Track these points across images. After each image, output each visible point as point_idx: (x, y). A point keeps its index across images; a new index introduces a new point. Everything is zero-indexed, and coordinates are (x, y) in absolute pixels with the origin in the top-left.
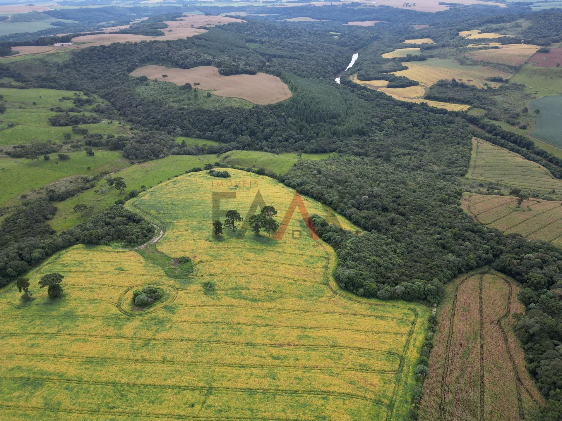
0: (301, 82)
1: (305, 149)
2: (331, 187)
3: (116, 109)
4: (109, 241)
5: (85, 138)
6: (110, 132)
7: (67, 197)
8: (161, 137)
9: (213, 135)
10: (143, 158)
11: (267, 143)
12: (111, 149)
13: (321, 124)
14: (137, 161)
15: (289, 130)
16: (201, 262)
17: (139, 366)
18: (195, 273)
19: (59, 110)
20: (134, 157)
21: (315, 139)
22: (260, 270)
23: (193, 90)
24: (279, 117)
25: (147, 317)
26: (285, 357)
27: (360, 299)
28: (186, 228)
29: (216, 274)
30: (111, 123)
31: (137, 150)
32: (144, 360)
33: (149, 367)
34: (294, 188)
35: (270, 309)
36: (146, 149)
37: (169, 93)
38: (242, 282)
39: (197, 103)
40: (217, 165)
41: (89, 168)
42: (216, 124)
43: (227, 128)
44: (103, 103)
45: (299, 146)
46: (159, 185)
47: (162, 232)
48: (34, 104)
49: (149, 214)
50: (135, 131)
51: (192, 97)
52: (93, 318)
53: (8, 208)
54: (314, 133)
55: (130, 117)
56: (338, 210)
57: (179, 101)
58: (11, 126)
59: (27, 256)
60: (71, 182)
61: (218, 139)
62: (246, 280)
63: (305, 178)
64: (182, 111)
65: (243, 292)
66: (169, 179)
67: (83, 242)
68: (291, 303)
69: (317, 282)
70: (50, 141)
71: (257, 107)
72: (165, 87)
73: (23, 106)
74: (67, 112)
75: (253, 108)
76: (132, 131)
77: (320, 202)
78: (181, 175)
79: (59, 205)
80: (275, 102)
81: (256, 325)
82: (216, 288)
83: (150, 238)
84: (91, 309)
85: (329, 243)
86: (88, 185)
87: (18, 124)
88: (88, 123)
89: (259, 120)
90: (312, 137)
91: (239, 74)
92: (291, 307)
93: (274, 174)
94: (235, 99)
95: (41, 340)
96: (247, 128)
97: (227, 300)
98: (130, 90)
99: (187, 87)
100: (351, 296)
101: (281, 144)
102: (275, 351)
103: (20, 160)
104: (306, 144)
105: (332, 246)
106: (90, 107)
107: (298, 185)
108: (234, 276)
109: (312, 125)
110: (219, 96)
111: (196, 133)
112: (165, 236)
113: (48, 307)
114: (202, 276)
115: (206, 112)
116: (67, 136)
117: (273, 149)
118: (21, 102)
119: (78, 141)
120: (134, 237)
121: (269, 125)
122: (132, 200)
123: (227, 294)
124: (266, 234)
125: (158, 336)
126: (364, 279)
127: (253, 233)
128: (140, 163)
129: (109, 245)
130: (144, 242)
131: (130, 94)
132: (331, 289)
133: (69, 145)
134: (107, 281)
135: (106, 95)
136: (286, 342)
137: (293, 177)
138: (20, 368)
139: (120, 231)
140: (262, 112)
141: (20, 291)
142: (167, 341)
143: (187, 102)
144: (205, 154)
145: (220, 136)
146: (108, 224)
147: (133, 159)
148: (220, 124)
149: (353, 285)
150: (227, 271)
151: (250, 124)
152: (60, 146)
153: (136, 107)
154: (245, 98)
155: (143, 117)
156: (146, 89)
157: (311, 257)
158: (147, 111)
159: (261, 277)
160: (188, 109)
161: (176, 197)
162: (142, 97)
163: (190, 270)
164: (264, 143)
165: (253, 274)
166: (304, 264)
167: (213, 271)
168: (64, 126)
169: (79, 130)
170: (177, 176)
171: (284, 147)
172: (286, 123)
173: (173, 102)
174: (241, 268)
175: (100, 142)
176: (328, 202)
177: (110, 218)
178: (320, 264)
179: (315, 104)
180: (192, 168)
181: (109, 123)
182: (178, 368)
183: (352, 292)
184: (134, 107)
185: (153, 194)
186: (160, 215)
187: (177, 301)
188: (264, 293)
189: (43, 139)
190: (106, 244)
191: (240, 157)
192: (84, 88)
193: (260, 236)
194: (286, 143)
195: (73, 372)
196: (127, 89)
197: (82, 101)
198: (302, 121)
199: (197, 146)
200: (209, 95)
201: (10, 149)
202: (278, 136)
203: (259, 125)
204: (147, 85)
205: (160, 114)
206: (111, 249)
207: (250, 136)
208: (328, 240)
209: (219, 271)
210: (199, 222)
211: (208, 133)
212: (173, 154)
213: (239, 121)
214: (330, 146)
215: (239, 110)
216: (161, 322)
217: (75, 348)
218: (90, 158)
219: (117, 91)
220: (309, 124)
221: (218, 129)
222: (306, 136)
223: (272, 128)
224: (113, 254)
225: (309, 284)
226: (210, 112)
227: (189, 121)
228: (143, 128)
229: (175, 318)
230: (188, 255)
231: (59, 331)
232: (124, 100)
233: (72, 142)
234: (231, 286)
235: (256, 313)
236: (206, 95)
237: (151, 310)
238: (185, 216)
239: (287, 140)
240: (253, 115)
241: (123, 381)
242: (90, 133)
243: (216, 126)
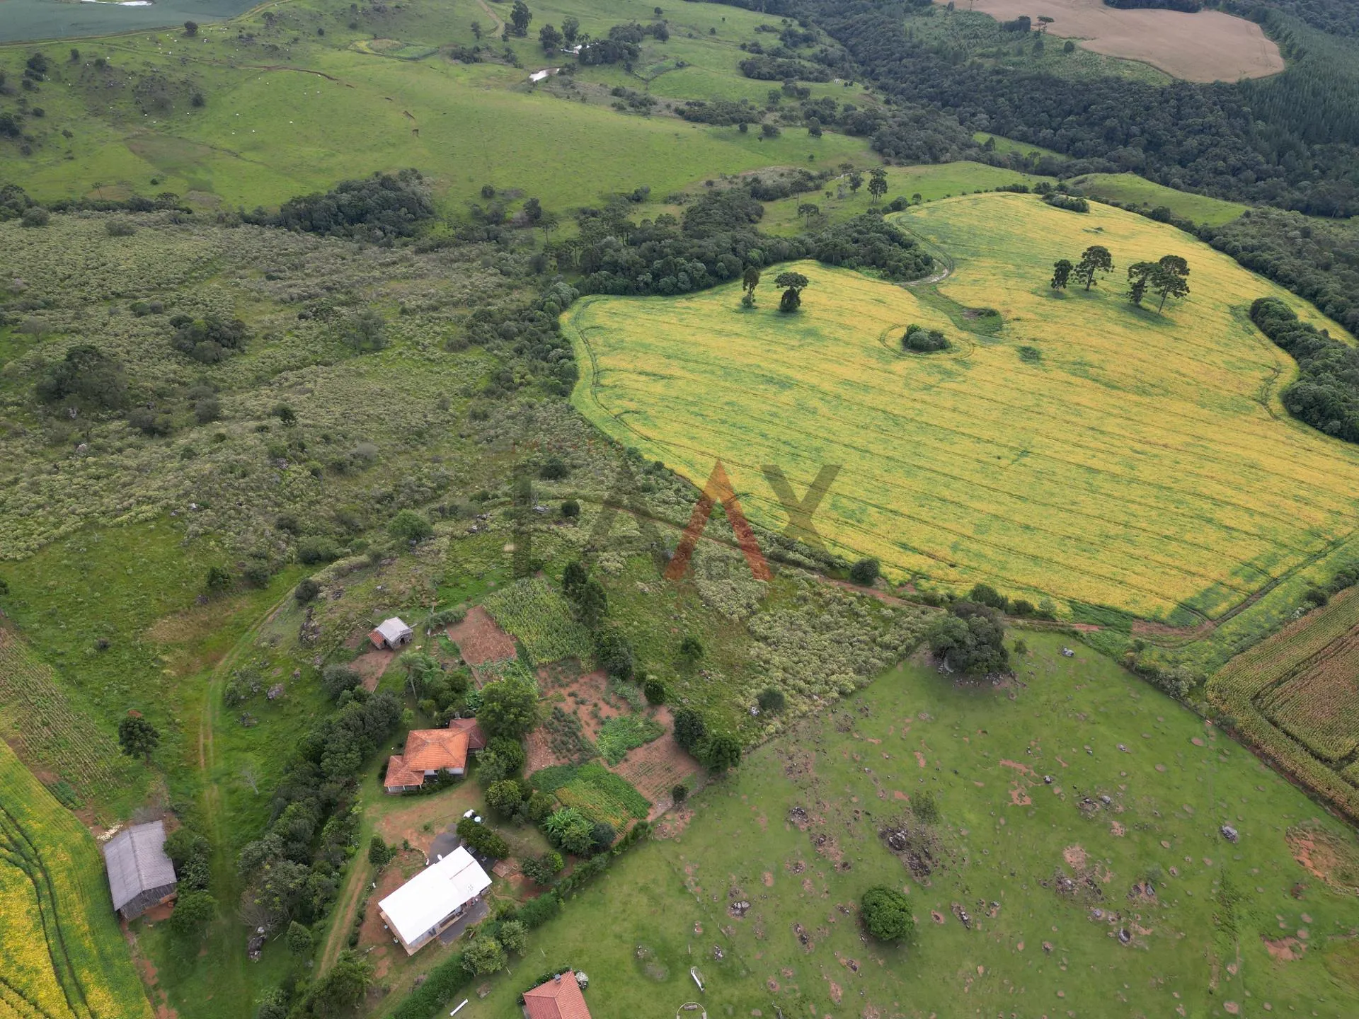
0: (1318, 42)
1: (1279, 199)
2: (1327, 268)
3: (856, 62)
4: (858, 265)
5: (802, 104)
6: (848, 102)
7: (778, 197)
8: (948, 123)
9: (1057, 138)
10: (908, 157)
11: (1183, 171)
12: (849, 133)
13: (1342, 146)
14: (897, 161)
15: (1249, 148)
16: (1018, 320)
17: (917, 405)
18: (1005, 332)
19: (756, 49)
20: (893, 153)
21: (1314, 180)
22: (1130, 351)
23: (1031, 35)
24: (1233, 114)
25: (926, 362)
26: (1155, 456)
27: (1326, 437)
28: (993, 271)
29: (1045, 340)
30: (851, 85)
31: (902, 140)
32: (924, 402)
33: (934, 410)
34: (1232, 253)
35: (1137, 404)
36: (918, 140)
37: (976, 36)
38: (1091, 357)
39: (1038, 62)
40: (1062, 189)
41: (812, 157)
42: (1070, 113)
43: (1092, 125)
44: (832, 46)
45: (1263, 191)
46: (944, 201)
47: (946, 271)
48: (713, 31)
49: (924, 240)
50: (894, 107)
51: (1029, 47)
52: (848, 344)
53: (688, 195)
54: (1315, 167)
55: (882, 79)
56: (1329, 308)
57: (997, 55)
58: (680, 66)
59: (743, 253)
60: (782, 175)
61: (1069, 147)
62: (1103, 357)
63: (1266, 240)
64: (1000, 77)
65: (1091, 371)
66: (964, 194)
67: (818, 258)
68: (1178, 406)
69: (1242, 395)
70: (745, 102)
71: (1184, 84)
72: (970, 22)
73: (694, 34)
74: (769, 55)
75: (1173, 86)
76: (887, 107)
77: (1288, 289)
78: (986, 191)
79: (768, 207)
80: (1232, 80)
81: (1110, 414)
82: (1043, 356)
83: (926, 275)
84: (841, 334)
85: (1289, 351)
86: (811, 184)
87: (689, 65)
88: (808, 79)
89: (1178, 116)
90: (1306, 176)
91: (1154, 7)
92: (1180, 411)
93: (1190, 223)
94: (1131, 63)
95: (780, 349)
96: (1143, 132)
97: (1063, 375)
98: (894, 22)
99: (1023, 23)
100: (1307, 428)
101: (1218, 178)
102: (1138, 447)
103: (701, 126)
104: (1283, 189)
105: (1293, 356)
106: (807, 52)
107: (1244, 249)
108: (1078, 348)
109: (1317, 147)
110: (1092, 53)
111: (1020, 128)
112: (953, 276)
113: (780, 319)
114: (1019, 338)
115: (1056, 83)
116: (774, 97)
117: (1193, 185)
118: (691, 27)
119: (792, 109)
120: (901, 264)
121: (1201, 131)
122: (895, 215)
123: (1061, 368)
124: (1153, 308)
125: (942, 385)
126: (1350, 408)
127: (1126, 300)
128: (900, 164)
129: (857, 270)
130: (917, 278)
131: (893, 31)
132: (1270, 411)
133: (778, 114)
134: (861, 309)
135: (839, 30)
136: (1161, 443)
137: (1234, 236)
138: (759, 366)
139: (879, 251)
140: (1191, 97)
141: (745, 289)
142: (956, 393)
143: (1016, 59)
144: (1030, 173)
145: (1073, 141)
146: (856, 241)
147: (889, 156)
148: (1077, 114)
149: (1321, 412)
150: (1067, 340)
151: (1152, 122)
152: (762, 113)
153: (900, 60)
154: (1156, 63)
155: (912, 83)
156: (926, 24)
157: (1242, 360)
158: (923, 70)
159: (1131, 360)
160: (1014, 72)
161: (976, 223)
162: (915, 40)
163: (999, 327)
164: (1176, 169)
165: (1116, 353)
166: (1223, 365)
167: (1039, 335)
168: (766, 79)
169: (796, 88)
170: (979, 192)
171: (1224, 186)
172: (1247, 133)
173: (982, 55)
174: (1095, 341)
175: (831, 116)
176: (1307, 291)
177: (860, 232)
178: (1258, 374)
179: (1344, 94)
180: (1009, 184)
181: (846, 85)
182: (975, 421)
183: (1313, 425)
184: (895, 60)
185: (934, 212)
186: (945, 246)
187: (973, 358)
188: (1132, 382)
189: (734, 97)
190: (852, 268)
191: (1115, 183)
192: (799, 13)
193: (1139, 307)
194: (1232, 180)
195: (826, 386)
196: (888, 19)
197: (796, 36)
198: (1291, 132)
199: (1016, 155)
200: (1070, 48)
201: (683, 107)
202: (1217, 157)
203: (1175, 128)
204: (930, 14)
205: (951, 78)
206: (860, 275)
207: (1145, 150)
208: (1287, 345)
209: (1051, 337)
210: (1018, 266)
211: (1046, 132)
212: (966, 159)
213: (1128, 112)
214: (1350, 203)
215: (1135, 88)
216: (949, 374)
217: (824, 366)
218: (812, 141)
219: (865, 22)
220: (1310, 143)
221: (1071, 125)
222: (1290, 170)
223: (1207, 139)
224: (865, 283)
225: (1225, 393)
226: (1064, 83)
227: (1010, 100)
228: (909, 104)
229: (970, 373)
230: (993, 306)
231: (801, 346)
232: (877, 42)
233: (782, 109)
234: (1072, 359)
235: (1112, 401)
236: (1062, 47)
237: (931, 356)
238: (992, 254)
239: (1235, 171)
240: (1167, 101)
241: (896, 412)
242: (813, 97)
243: (1070, 118)
